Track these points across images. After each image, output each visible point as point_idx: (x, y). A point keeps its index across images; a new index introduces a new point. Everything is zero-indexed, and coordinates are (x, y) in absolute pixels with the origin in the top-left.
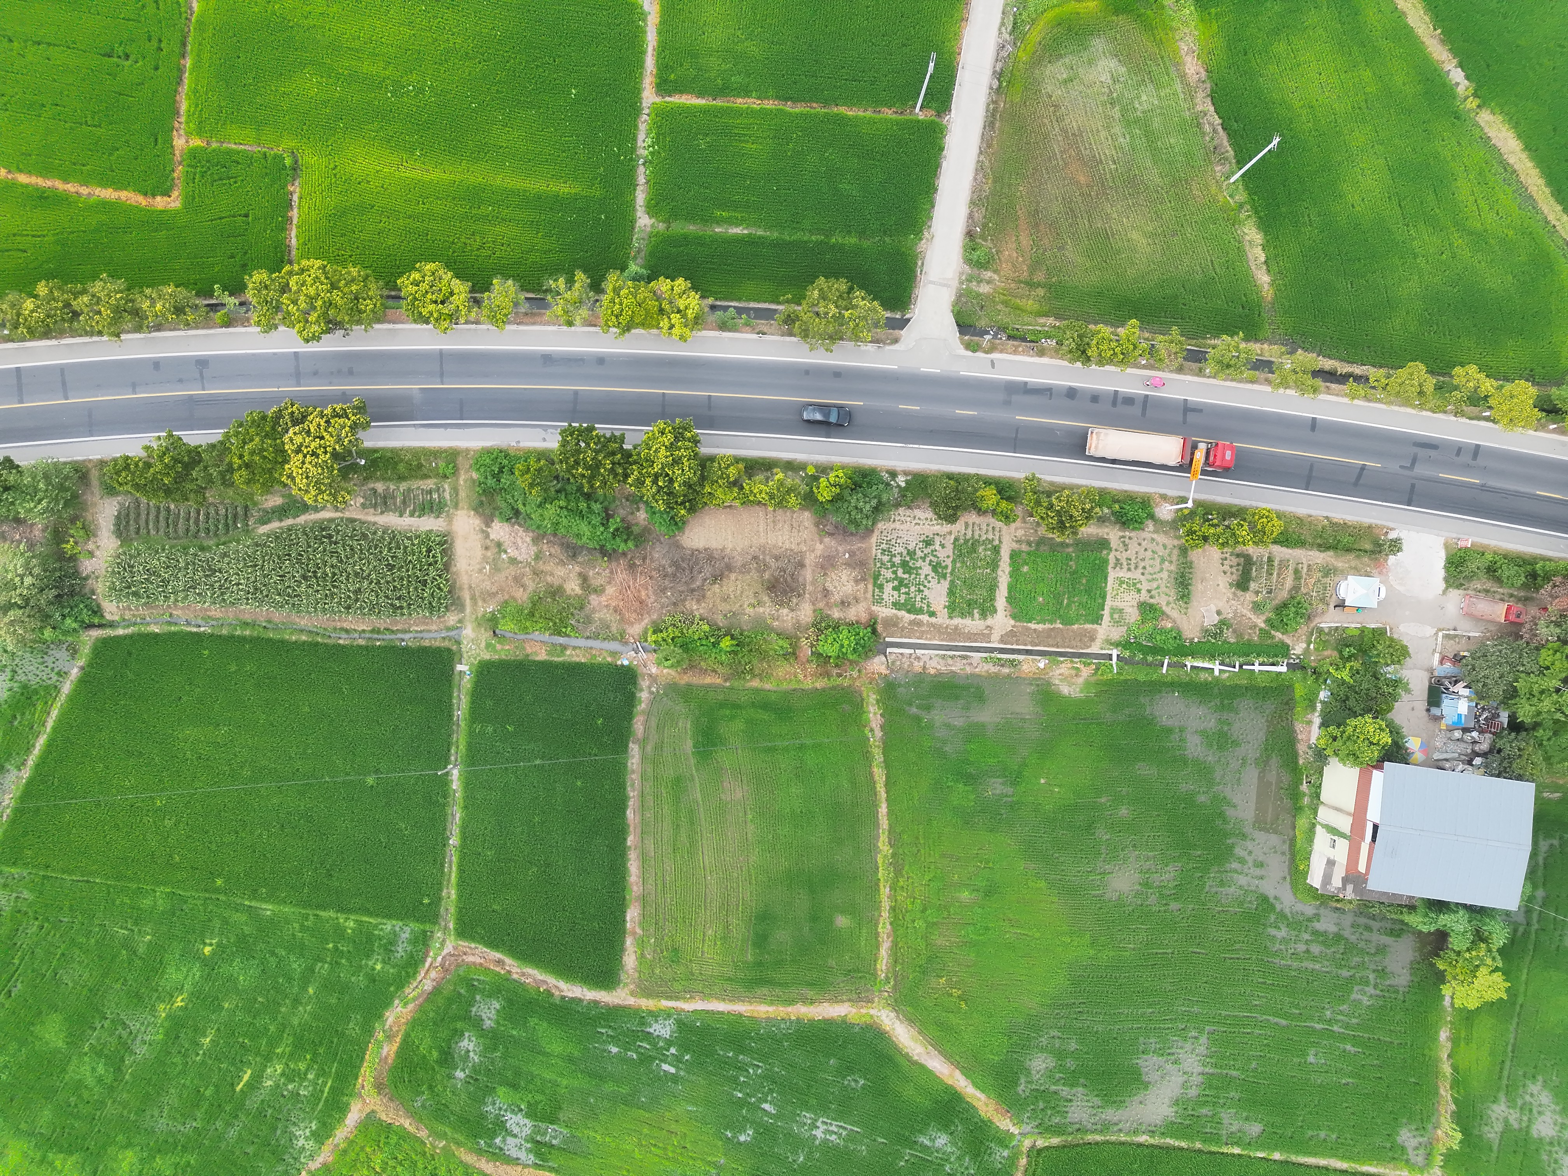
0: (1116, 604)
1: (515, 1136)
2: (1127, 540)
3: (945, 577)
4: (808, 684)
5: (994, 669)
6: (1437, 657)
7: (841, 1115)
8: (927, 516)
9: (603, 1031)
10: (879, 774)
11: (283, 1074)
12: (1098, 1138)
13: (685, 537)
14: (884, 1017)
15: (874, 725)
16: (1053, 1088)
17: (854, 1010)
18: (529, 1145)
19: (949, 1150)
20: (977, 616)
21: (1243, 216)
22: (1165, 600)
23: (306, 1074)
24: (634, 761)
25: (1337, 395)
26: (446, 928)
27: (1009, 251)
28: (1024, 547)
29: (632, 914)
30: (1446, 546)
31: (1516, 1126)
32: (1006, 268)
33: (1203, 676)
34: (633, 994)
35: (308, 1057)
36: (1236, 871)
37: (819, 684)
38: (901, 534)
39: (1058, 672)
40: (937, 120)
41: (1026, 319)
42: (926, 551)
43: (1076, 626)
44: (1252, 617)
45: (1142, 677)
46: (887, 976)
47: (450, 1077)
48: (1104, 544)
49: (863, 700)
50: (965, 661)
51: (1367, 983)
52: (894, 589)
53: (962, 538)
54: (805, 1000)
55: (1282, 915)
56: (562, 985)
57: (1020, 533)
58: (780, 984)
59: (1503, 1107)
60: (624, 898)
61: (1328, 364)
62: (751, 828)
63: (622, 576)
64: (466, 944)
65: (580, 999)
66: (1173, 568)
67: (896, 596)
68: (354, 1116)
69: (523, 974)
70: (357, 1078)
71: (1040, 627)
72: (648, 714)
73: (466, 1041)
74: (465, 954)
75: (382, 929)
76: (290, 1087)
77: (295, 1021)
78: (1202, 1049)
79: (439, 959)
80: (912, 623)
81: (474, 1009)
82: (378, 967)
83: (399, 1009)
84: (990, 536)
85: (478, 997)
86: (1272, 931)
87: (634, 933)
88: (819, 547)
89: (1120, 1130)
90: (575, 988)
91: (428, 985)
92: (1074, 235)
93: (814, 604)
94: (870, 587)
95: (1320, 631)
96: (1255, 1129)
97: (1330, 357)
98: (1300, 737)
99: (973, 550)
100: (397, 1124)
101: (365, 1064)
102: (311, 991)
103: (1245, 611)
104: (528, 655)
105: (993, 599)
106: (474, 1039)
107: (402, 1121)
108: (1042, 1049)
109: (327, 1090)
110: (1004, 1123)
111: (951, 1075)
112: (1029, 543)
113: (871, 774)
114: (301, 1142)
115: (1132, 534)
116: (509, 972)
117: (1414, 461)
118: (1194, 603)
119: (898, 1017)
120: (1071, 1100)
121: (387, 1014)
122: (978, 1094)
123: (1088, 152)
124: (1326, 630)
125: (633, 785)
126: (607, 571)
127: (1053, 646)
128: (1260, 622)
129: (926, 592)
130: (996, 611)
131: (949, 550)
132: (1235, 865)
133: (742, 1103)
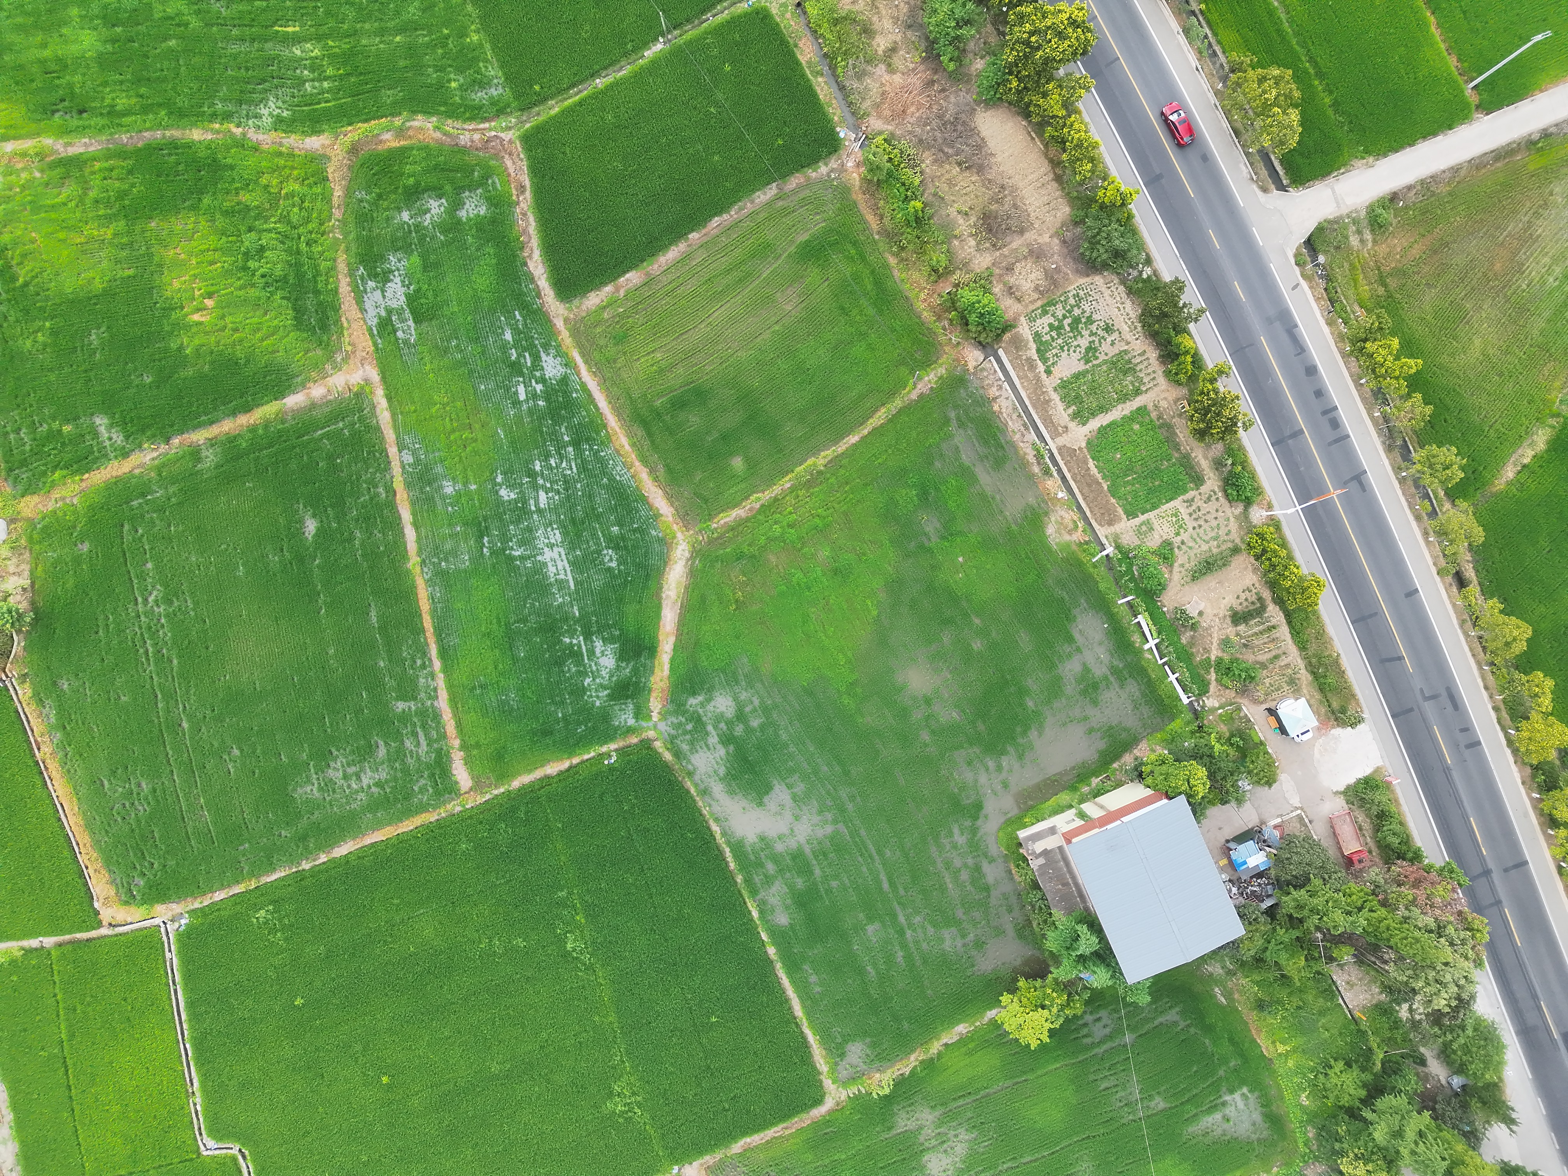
0: (1155, 521)
1: (384, 297)
2: (1213, 498)
3: (1087, 362)
4: (920, 306)
5: (1031, 458)
6: (1279, 820)
7: (575, 564)
8: (1131, 313)
9: (518, 317)
10: (880, 418)
11: (311, 58)
12: (693, 791)
13: (983, 114)
14: (680, 548)
15: (919, 387)
16: (710, 728)
17: (671, 519)
18: (383, 314)
19: (603, 673)
20: (1070, 411)
21: (1552, 421)
22: (1183, 560)
23: (326, 79)
24: (762, 196)
25: (1449, 597)
26: (523, 122)
27: (1398, 243)
28: (1154, 415)
29: (632, 278)
30: (1377, 770)
31: (921, 1138)
32: (1383, 250)
33: (1136, 638)
34: (566, 320)
35: (341, 72)
36: (987, 770)
37: (927, 316)
38: (1101, 301)
39: (1063, 513)
40: (1474, 108)
41: (1351, 293)
42: (1100, 332)
43: (1113, 501)
44: (1215, 644)
45: (1102, 586)
46: (716, 529)
47: (399, 209)
48: (1198, 480)
49: (935, 362)
50: (1022, 428)
51: (963, 936)
52: (1051, 326)
53: (1130, 356)
54: (652, 471)
55: (974, 831)
56: (537, 254)
57: (1164, 404)
58: (653, 442)
59: (930, 1117)
60: (642, 261)
61: (1470, 573)
62: (767, 335)
63: (916, 81)
64: (520, 149)
65: (533, 278)
66: (1215, 551)
67: (1044, 331)
68: (315, 143)
69: (524, 214)
70: (350, 124)
71: (1094, 471)
72: (809, 184)
73: (437, 204)
74: (510, 154)
75: (486, 67)
76: (306, 72)
77: (364, 42)
78: (820, 833)
79: (493, 133)
80: (1029, 360)
81: (467, 193)
82: (453, 85)
83: (430, 125)
84: (1145, 380)
85: (479, 191)
86: (956, 831)
87: (617, 290)
88: (1046, 238)
89: (710, 806)
90: (540, 266)
91: (464, 139)
92: (1447, 288)
93: (993, 264)
94: (1039, 303)
95: (1239, 709)
96: (783, 919)
97: (1477, 571)
98: (1135, 751)
99: (1125, 373)
100: (332, 185)
101: (366, 125)
102: (398, 39)
103: (1215, 635)
104: (796, 46)
105: (1093, 415)
106: (442, 209)
107: (337, 188)
108: (736, 699)
109: (323, 105)
110: (655, 705)
111: (668, 634)
112: (1160, 417)
113: (876, 410)
114: (265, 112)
115: (1222, 500)
116: (518, 203)
117: (1434, 697)
118: (1196, 587)
119: (688, 560)
120: (709, 749)
121: (420, 117)
122: (667, 667)
123: (1524, 257)
124: (1242, 714)
125: (741, 209)
126: (912, 66)
127: (1082, 495)
128: (1215, 654)
129: (1064, 354)
130: (1084, 425)
131: (1113, 351)
132: (991, 764)
133: (532, 474)
